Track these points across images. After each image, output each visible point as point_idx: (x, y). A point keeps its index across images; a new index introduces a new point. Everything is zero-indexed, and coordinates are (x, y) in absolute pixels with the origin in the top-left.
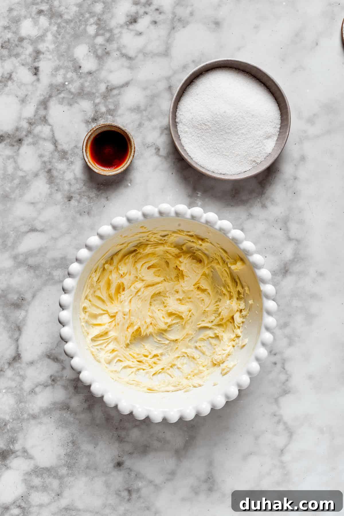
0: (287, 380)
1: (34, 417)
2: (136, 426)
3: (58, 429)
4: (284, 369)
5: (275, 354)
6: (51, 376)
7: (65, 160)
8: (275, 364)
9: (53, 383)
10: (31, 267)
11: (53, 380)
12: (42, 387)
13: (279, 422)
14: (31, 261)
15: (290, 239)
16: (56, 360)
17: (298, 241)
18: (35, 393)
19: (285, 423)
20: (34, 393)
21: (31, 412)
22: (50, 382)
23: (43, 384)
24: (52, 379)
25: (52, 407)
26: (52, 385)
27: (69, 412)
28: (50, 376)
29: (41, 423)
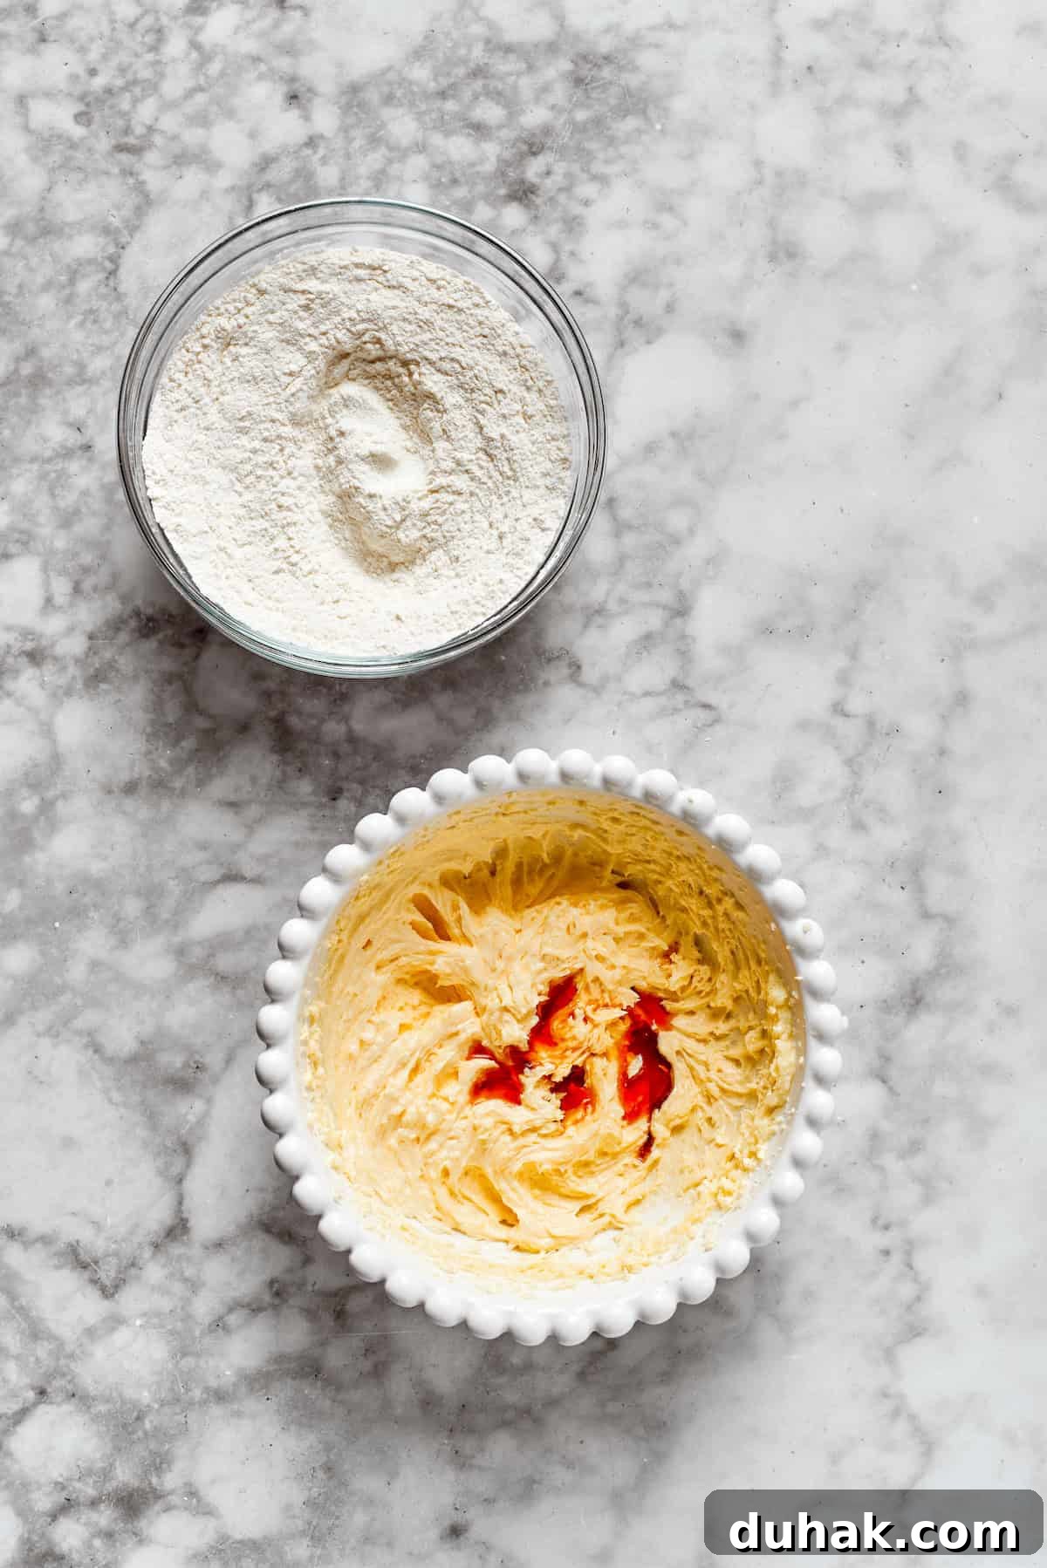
0: (919, 1299)
1: (220, 1396)
2: (505, 1424)
3: (288, 1429)
4: (911, 1268)
5: (886, 1227)
6: (272, 1283)
7: (325, 690)
8: (887, 1253)
9: (277, 1301)
10: (222, 978)
11: (277, 1294)
12: (246, 1311)
13: (896, 1413)
14: (225, 962)
15: (926, 915)
16: (287, 1238)
17: (949, 920)
18: (227, 1330)
19: (912, 1418)
20: (224, 1328)
21: (213, 1383)
22: (267, 1298)
23: (248, 1305)
24: (274, 1289)
25: (271, 1368)
26: (275, 1307)
27: (319, 1384)
28: (269, 1280)
29: (238, 1414)
